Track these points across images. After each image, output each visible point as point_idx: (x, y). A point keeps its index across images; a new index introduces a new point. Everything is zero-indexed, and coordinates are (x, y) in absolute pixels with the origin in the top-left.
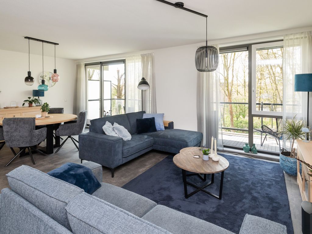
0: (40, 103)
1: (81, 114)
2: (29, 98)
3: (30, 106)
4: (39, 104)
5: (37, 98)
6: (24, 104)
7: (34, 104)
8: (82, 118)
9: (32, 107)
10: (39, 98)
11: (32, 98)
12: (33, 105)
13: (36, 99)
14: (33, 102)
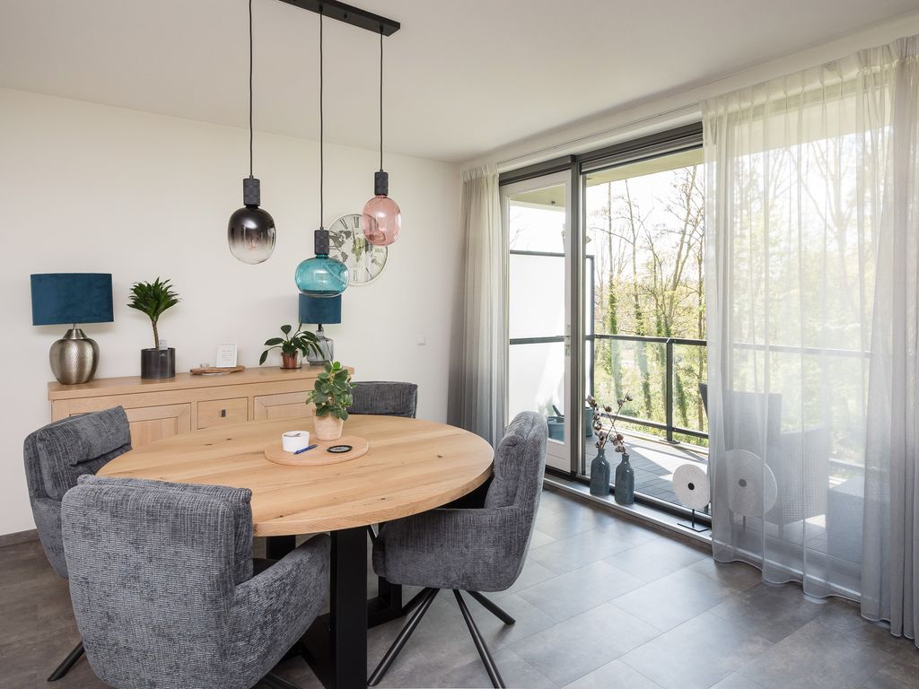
0: (325, 354)
1: (513, 451)
2: (286, 329)
3: (286, 367)
4: (320, 358)
5: (313, 328)
6: (263, 358)
7: (301, 359)
8: (517, 479)
9: (294, 368)
10: (320, 329)
11: (297, 331)
12: (299, 361)
13: (309, 335)
14: (298, 349)
